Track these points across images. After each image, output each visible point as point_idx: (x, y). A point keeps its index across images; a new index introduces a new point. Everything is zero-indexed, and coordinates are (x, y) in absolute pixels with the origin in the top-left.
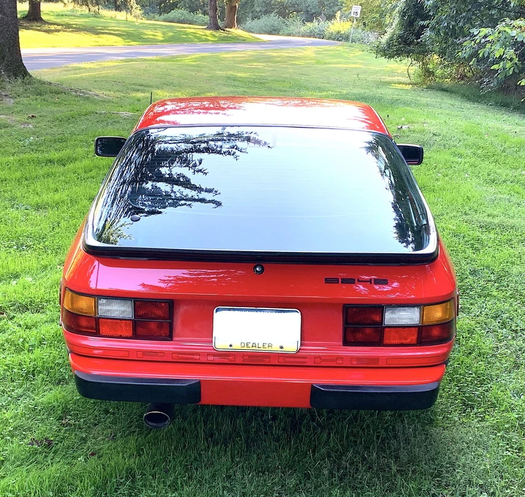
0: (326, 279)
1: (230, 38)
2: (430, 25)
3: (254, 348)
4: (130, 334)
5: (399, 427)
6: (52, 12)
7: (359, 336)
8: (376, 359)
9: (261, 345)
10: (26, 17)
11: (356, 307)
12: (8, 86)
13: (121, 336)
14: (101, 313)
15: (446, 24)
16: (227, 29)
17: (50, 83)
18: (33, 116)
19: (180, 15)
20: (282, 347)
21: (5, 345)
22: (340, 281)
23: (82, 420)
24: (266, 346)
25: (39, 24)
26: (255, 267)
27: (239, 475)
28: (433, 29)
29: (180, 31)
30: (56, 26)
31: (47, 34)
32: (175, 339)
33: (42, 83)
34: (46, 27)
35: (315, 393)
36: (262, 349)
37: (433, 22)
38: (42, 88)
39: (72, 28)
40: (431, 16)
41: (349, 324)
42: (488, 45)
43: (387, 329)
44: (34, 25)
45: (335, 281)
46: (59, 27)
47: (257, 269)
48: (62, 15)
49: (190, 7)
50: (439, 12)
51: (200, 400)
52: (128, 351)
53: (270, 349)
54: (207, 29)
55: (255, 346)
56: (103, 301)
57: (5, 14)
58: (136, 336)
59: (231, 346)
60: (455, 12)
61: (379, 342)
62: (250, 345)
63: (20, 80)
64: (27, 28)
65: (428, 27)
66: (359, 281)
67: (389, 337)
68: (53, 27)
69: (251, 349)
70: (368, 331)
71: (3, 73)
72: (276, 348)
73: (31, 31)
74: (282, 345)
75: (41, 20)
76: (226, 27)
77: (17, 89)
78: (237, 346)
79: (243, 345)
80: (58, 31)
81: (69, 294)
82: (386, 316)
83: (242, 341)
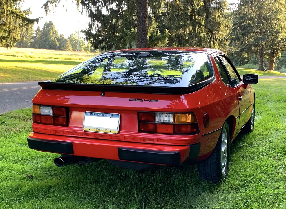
1: (269, 74)
3: (99, 131)
4: (52, 123)
8: (152, 140)
9: (102, 130)
11: (142, 113)
13: (49, 124)
14: (42, 113)
16: (269, 71)
19: (249, 66)
20: (110, 131)
24: (104, 130)
26: (102, 93)
29: (244, 71)
32: (70, 126)
36: (102, 132)
41: (140, 121)
43: (158, 125)
47: (102, 94)
49: (254, 62)
53: (106, 132)
54: (258, 70)
55: (100, 130)
56: (42, 107)
58: (54, 124)
59: (90, 129)
61: (154, 131)
62: (98, 129)
67: (159, 129)
70: (149, 125)
72: (108, 132)
76: (268, 70)
78: (92, 130)
79: (95, 129)
82: (157, 118)
83: (94, 128)
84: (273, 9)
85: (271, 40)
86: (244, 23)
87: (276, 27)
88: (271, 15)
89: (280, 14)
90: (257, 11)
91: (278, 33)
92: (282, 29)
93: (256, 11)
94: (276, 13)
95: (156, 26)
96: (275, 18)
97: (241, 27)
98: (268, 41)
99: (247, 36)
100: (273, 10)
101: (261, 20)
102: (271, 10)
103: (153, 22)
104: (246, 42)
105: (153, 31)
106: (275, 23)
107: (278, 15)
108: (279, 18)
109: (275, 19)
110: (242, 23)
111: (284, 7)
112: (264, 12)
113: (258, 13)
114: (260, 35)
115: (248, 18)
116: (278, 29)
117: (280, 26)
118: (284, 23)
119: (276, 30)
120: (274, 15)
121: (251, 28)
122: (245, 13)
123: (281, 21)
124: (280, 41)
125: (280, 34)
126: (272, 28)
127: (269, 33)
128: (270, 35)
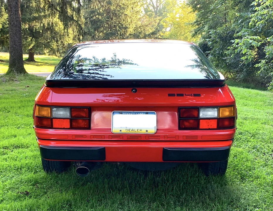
0: (169, 94)
2: (211, 53)
3: (132, 132)
4: (69, 127)
5: (209, 185)
6: (39, 58)
7: (187, 124)
8: (196, 137)
9: (136, 130)
10: (27, 59)
11: (184, 108)
12: (17, 77)
13: (64, 128)
14: (54, 115)
15: (218, 52)
17: (37, 76)
18: (28, 86)
21: (7, 159)
22: (176, 95)
23: (45, 185)
24: (139, 130)
25: (33, 63)
26: (132, 90)
27: (126, 203)
28: (212, 55)
30: (41, 63)
31: (37, 66)
32: (92, 128)
33: (33, 75)
34: (37, 64)
35: (165, 151)
36: (137, 132)
37: (212, 51)
38: (33, 77)
39: (48, 64)
40: (212, 49)
41: (181, 118)
42: (239, 48)
43: (201, 121)
44: (31, 63)
45: (173, 95)
46: (43, 64)
47: (134, 91)
48: (44, 60)
50: (214, 47)
51: (105, 159)
52: (67, 135)
53: (141, 132)
56: (55, 109)
57: (16, 45)
58: (72, 128)
59: (121, 131)
60: (222, 47)
61: (197, 128)
62: (131, 130)
63: (23, 75)
64: (28, 64)
65: (210, 54)
66: (185, 95)
67: (203, 125)
68: (39, 64)
69: (131, 132)
70: (191, 121)
71: (15, 71)
72: (144, 132)
73: (30, 65)
74: (147, 130)
75: (35, 61)
77: (21, 78)
78: (124, 131)
79: (127, 130)
80: (42, 65)
81: (37, 107)
82: (200, 113)
83: (126, 128)
84: (121, 4)
85: (120, 35)
86: (94, 18)
87: (123, 22)
88: (119, 11)
89: (127, 10)
90: (106, 6)
91: (126, 28)
92: (129, 25)
93: (104, 6)
94: (124, 9)
95: (6, 18)
96: (122, 13)
97: (91, 22)
98: (118, 36)
99: (98, 31)
100: (120, 6)
101: (110, 15)
102: (118, 5)
103: (3, 13)
104: (97, 37)
105: (4, 22)
106: (123, 18)
107: (126, 10)
108: (127, 14)
109: (123, 15)
110: (92, 17)
111: (130, 3)
112: (112, 8)
113: (107, 8)
114: (109, 30)
115: (98, 13)
116: (126, 24)
117: (127, 21)
118: (131, 19)
119: (124, 26)
120: (121, 11)
121: (101, 22)
122: (94, 7)
123: (128, 16)
124: (128, 36)
125: (128, 30)
126: (120, 23)
127: (118, 28)
128: (119, 31)
